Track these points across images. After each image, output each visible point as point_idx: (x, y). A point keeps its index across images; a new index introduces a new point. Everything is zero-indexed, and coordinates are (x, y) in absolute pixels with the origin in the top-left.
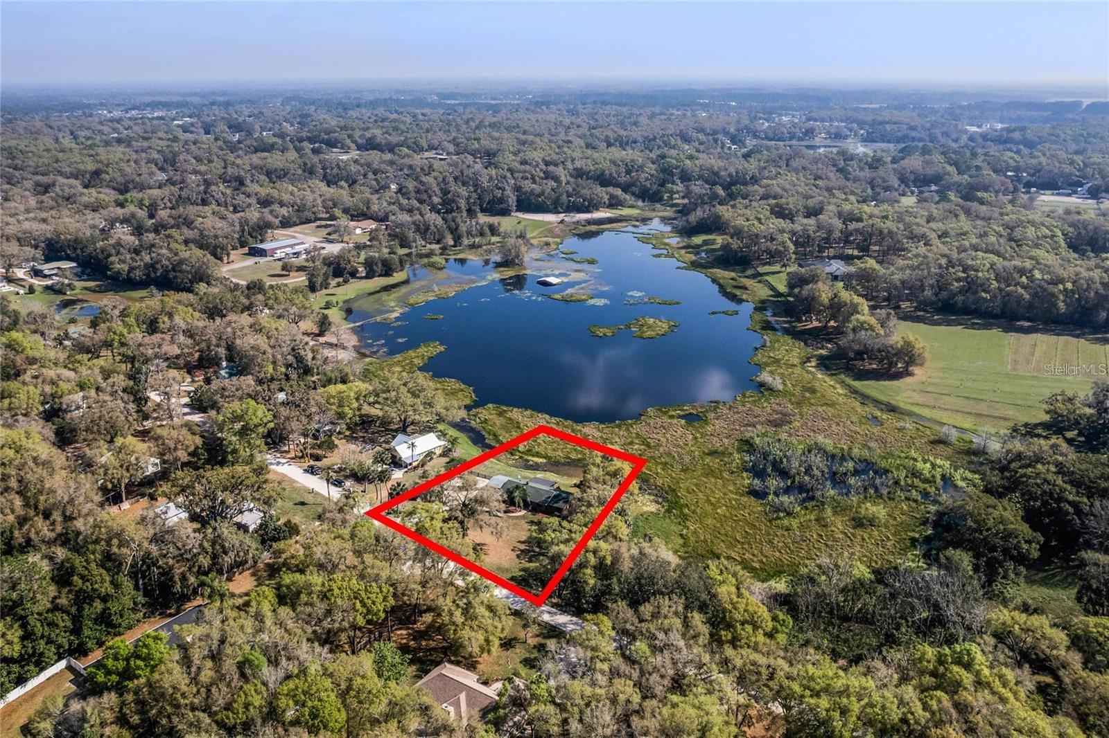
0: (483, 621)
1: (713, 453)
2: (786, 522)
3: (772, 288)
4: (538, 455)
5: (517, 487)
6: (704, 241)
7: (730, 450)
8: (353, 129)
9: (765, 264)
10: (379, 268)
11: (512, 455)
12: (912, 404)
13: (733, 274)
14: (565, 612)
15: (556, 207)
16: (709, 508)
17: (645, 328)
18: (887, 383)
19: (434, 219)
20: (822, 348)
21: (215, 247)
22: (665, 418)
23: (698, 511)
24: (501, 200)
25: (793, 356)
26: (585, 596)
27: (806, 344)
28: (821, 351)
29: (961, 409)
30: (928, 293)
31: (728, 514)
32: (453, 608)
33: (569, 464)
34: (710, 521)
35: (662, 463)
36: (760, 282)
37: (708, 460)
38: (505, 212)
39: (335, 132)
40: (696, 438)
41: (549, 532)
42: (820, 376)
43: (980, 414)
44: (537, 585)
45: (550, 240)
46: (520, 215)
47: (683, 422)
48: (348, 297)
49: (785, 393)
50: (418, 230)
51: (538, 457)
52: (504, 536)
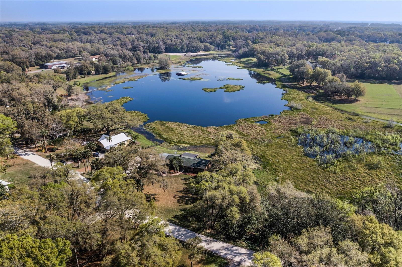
0: (157, 259)
1: (279, 137)
2: (332, 169)
3: (281, 74)
4: (184, 143)
5: (175, 158)
6: (246, 60)
7: (287, 135)
8: (94, 28)
9: (275, 66)
10: (101, 70)
11: (170, 143)
12: (365, 112)
13: (263, 70)
14: (218, 239)
15: (182, 51)
16: (287, 164)
17: (229, 88)
18: (348, 104)
19: (128, 53)
20: (313, 93)
21: (20, 63)
22: (249, 123)
23: (281, 166)
24: (158, 47)
25: (301, 96)
26: (232, 227)
27: (304, 91)
28: (312, 94)
29: (389, 113)
30: (353, 70)
31: (298, 167)
32: (129, 252)
33: (202, 146)
34: (289, 171)
35: (254, 143)
36: (275, 72)
37: (277, 140)
38: (160, 52)
39: (87, 29)
40: (268, 131)
41: (204, 182)
42: (317, 103)
43: (399, 115)
44: (193, 220)
45: (181, 61)
46: (167, 54)
47: (258, 124)
48: (85, 82)
49: (304, 110)
50: (120, 57)
51: (184, 144)
52: (168, 188)
